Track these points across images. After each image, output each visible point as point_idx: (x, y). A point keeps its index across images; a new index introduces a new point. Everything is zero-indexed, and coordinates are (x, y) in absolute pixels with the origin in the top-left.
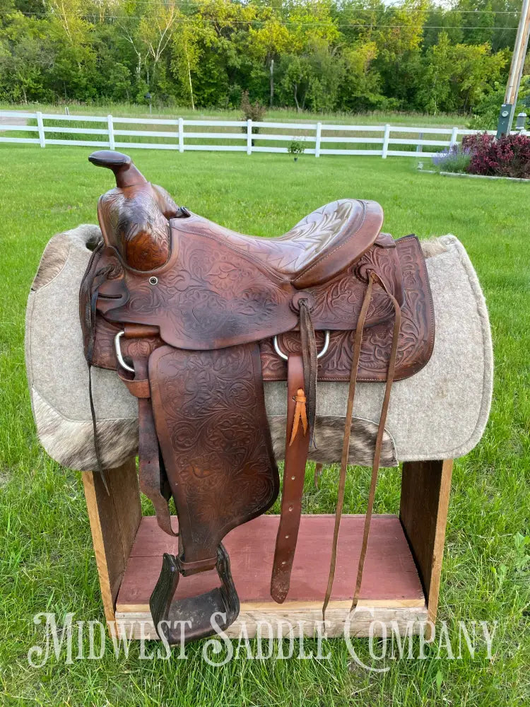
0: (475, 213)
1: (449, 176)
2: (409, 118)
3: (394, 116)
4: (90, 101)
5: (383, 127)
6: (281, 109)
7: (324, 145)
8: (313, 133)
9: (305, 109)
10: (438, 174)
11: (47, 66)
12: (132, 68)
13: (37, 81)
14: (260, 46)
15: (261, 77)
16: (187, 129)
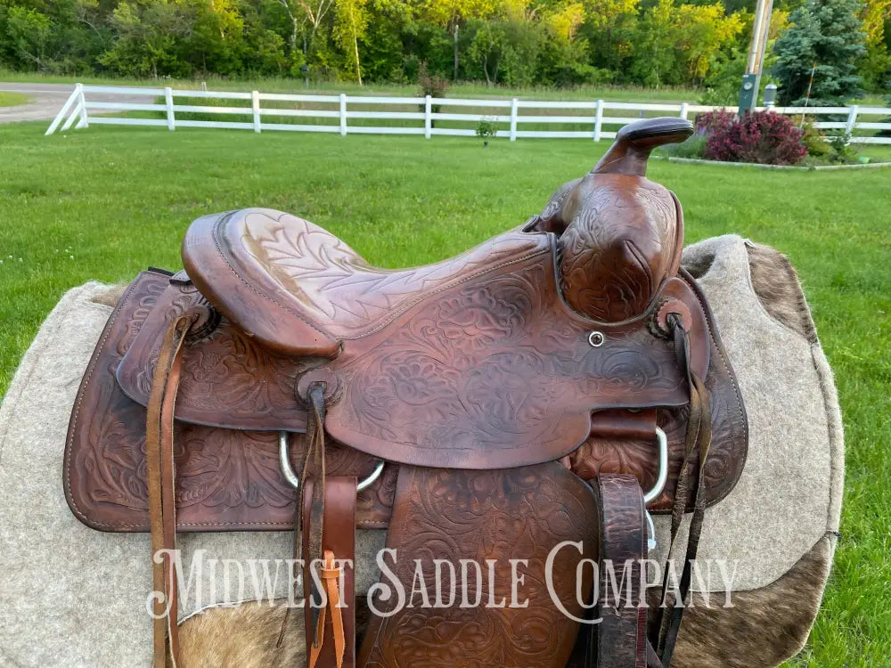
0: (722, 209)
1: (680, 163)
2: (625, 93)
3: (607, 91)
4: (234, 75)
5: (595, 103)
6: (468, 83)
7: (520, 126)
8: (507, 111)
9: (497, 83)
10: (666, 160)
11: (183, 35)
12: (286, 37)
13: (170, 52)
14: (442, 10)
15: (443, 45)
16: (350, 107)
